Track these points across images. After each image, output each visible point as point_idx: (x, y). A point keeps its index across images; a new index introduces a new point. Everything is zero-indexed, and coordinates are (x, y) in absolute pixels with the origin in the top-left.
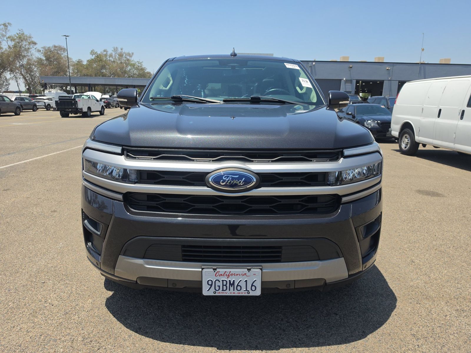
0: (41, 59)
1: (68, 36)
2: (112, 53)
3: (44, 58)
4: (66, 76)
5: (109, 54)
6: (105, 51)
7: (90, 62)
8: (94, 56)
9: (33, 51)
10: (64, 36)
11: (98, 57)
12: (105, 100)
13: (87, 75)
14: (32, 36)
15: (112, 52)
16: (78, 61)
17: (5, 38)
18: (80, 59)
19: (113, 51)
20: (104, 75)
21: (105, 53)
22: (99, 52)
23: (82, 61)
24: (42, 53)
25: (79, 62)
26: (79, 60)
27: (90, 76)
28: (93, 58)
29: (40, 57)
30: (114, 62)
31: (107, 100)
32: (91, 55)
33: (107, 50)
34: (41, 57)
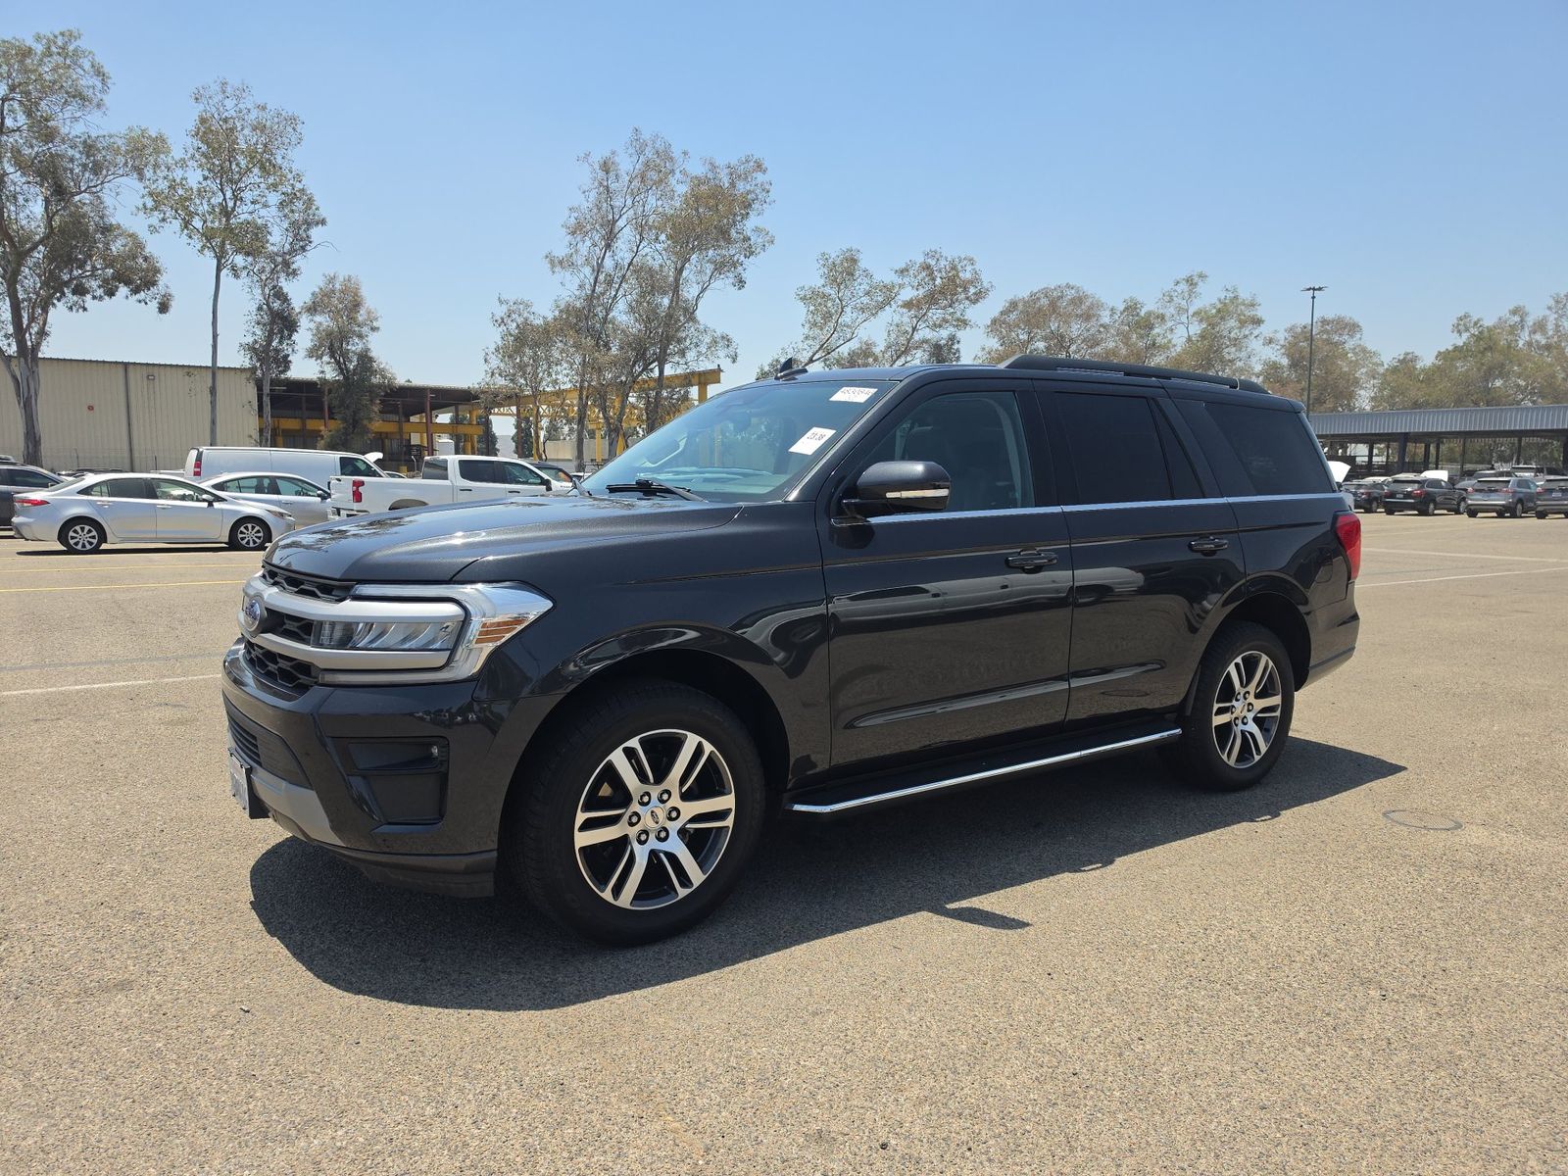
0: (1275, 363)
1: (1320, 289)
2: (1545, 318)
3: (1285, 361)
4: (1351, 411)
5: (1531, 323)
6: (1514, 312)
7: (1448, 357)
8: (1465, 336)
9: (1255, 345)
10: (1309, 289)
11: (1479, 338)
12: (1416, 486)
13: (1427, 404)
14: (1258, 300)
15: (1548, 312)
16: (1401, 358)
17: (1184, 319)
18: (1408, 351)
19: (1549, 308)
20: (1492, 400)
21: (1517, 318)
22: (1489, 322)
23: (1415, 359)
24: (1283, 346)
25: (1406, 364)
26: (1407, 354)
27: (1437, 406)
28: (1460, 343)
29: (1273, 358)
30: (1548, 347)
31: (1423, 487)
32: (1456, 334)
33: (1527, 309)
34: (1276, 359)
